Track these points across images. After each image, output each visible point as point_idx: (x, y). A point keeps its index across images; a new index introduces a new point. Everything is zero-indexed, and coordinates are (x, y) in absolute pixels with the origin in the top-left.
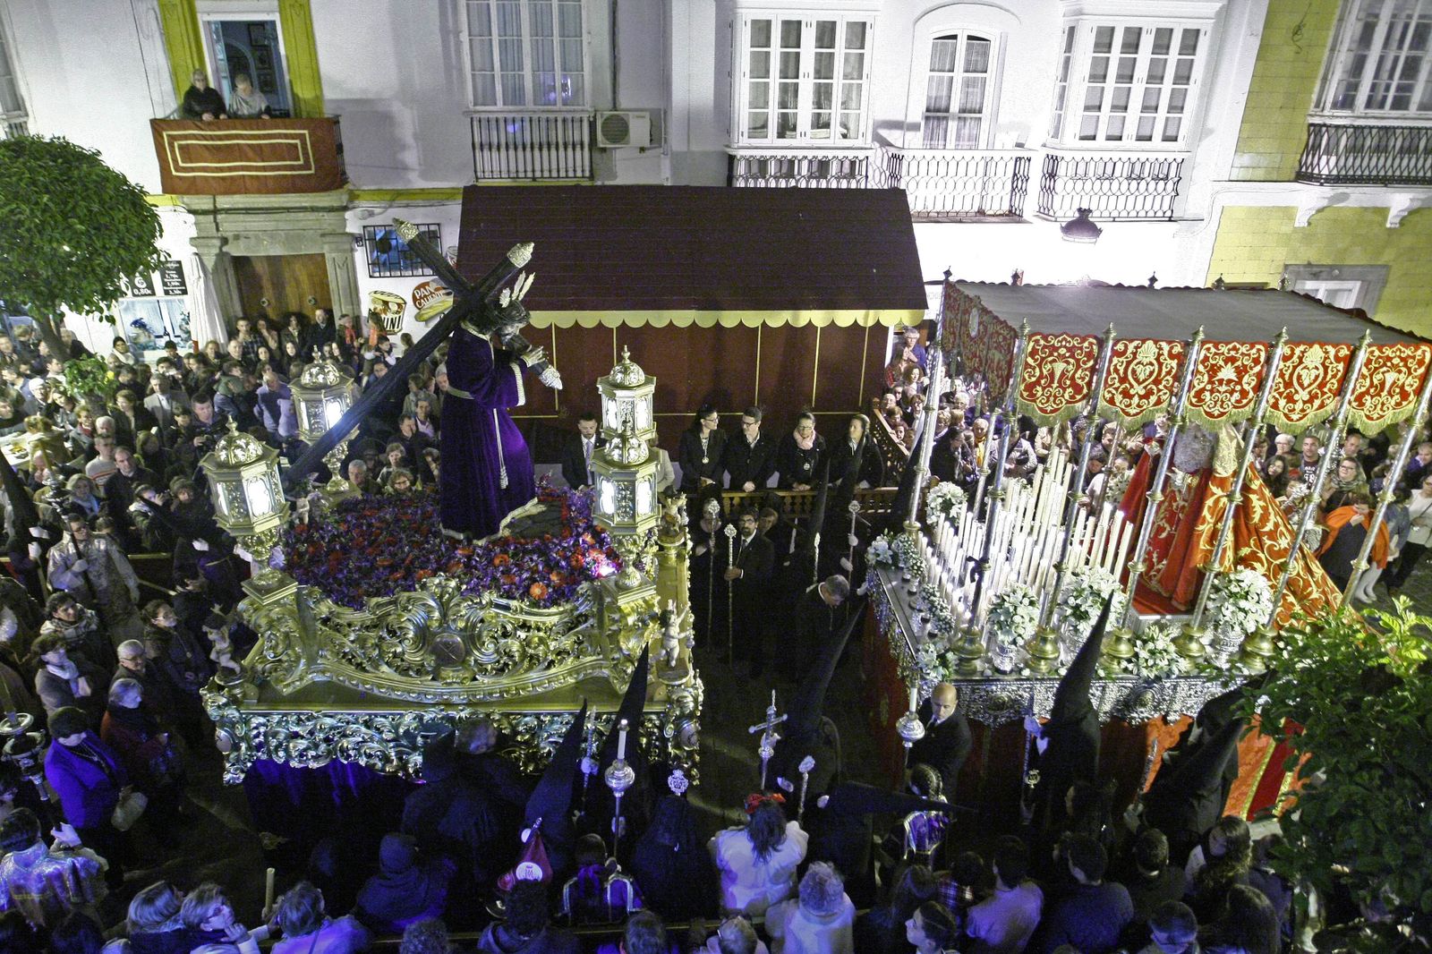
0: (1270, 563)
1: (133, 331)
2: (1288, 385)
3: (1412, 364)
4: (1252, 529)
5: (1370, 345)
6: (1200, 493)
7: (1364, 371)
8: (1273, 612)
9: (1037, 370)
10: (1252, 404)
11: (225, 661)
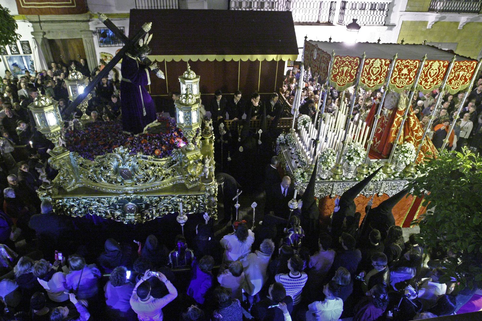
0: (415, 141)
1: (13, 68)
2: (426, 76)
3: (469, 68)
4: (410, 129)
5: (455, 61)
6: (393, 116)
7: (453, 71)
8: (416, 157)
9: (338, 70)
10: (413, 83)
11: (45, 180)
